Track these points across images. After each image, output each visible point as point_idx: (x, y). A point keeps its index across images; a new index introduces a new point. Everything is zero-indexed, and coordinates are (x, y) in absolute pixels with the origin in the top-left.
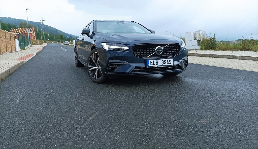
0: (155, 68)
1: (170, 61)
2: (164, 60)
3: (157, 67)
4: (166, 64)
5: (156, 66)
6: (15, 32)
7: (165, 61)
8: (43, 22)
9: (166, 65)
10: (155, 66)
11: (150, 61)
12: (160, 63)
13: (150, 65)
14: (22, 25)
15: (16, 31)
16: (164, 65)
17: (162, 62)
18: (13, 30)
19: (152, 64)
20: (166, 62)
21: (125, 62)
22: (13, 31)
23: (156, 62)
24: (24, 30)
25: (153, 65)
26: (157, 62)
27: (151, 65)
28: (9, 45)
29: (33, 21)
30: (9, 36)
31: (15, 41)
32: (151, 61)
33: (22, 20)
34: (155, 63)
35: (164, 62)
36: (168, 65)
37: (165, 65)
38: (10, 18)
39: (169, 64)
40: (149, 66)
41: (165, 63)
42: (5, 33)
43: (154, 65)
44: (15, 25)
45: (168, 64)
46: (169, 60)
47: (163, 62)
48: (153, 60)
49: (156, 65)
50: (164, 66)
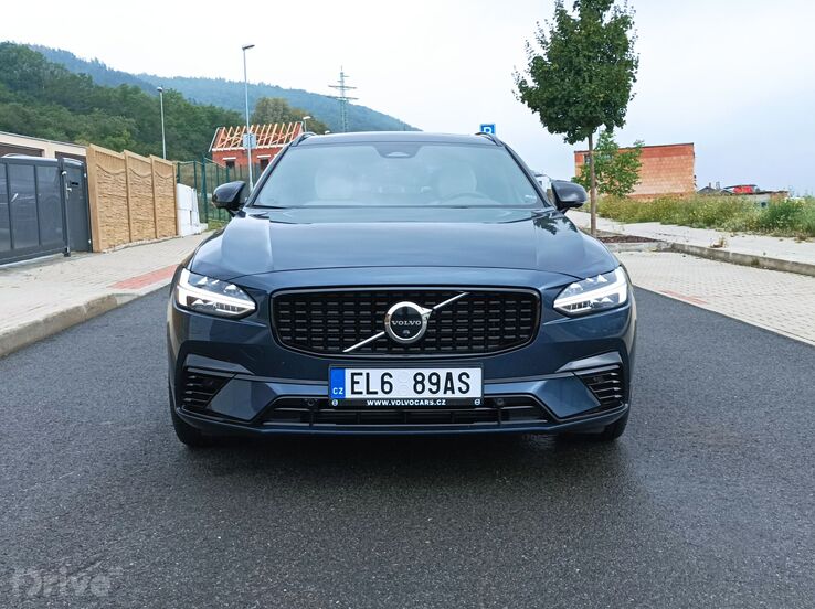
0: (374, 407)
1: (464, 378)
2: (427, 372)
3: (385, 403)
4: (440, 394)
5: (379, 399)
6: (229, 142)
7: (434, 379)
8: (348, 94)
9: (435, 400)
10: (376, 400)
11: (348, 372)
12: (403, 385)
13: (349, 395)
14: (263, 112)
15: (234, 138)
16: (426, 394)
17: (417, 382)
18: (222, 136)
19: (357, 388)
20: (438, 384)
21: (239, 368)
22: (223, 140)
23: (383, 383)
24: (265, 132)
25: (365, 392)
26: (386, 378)
27: (353, 392)
28: (142, 213)
29: (309, 91)
30: (145, 174)
31: (175, 192)
32: (353, 375)
33: (269, 86)
34: (375, 385)
35: (426, 382)
36: (447, 400)
37: (429, 399)
38: (224, 80)
39: (458, 395)
40: (342, 400)
41: (434, 388)
42: (125, 161)
43: (368, 392)
44: (235, 114)
45: (449, 395)
46: (456, 372)
47: (422, 382)
48: (364, 371)
49: (381, 395)
50: (427, 402)
